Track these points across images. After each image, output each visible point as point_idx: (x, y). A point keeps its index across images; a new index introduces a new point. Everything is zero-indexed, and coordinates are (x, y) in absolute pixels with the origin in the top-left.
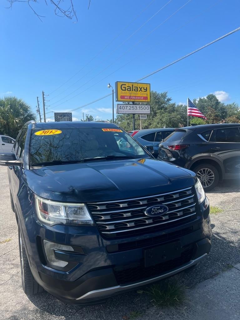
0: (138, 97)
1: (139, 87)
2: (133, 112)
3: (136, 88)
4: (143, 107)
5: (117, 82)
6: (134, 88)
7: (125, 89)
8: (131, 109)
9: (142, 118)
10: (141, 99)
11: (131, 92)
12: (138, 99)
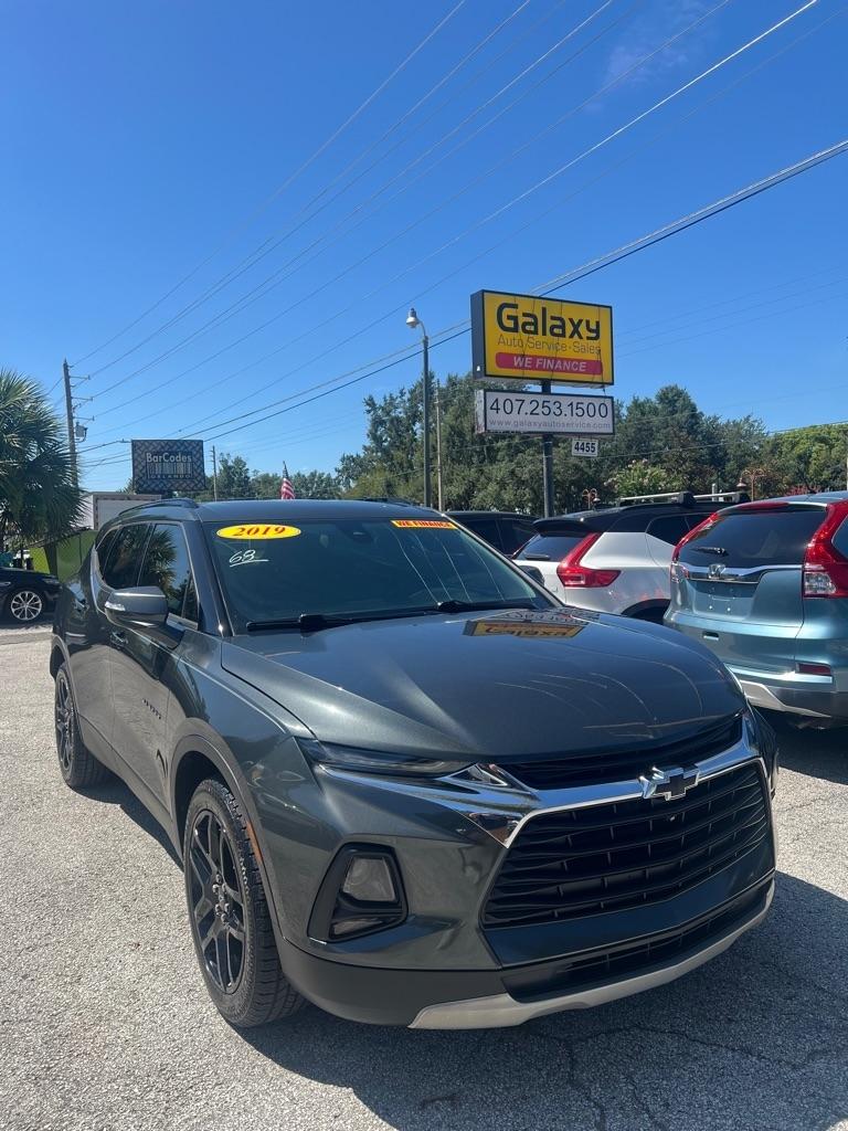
0: (567, 360)
1: (571, 320)
2: (545, 424)
3: (558, 323)
4: (585, 407)
5: (484, 291)
6: (550, 323)
7: (516, 324)
8: (539, 410)
9: (581, 451)
10: (578, 372)
11: (539, 337)
12: (566, 371)
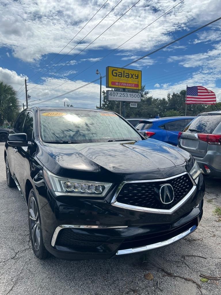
4: (134, 95)
8: (122, 96)
9: (132, 106)
10: (132, 87)
11: (122, 78)
12: (129, 86)
